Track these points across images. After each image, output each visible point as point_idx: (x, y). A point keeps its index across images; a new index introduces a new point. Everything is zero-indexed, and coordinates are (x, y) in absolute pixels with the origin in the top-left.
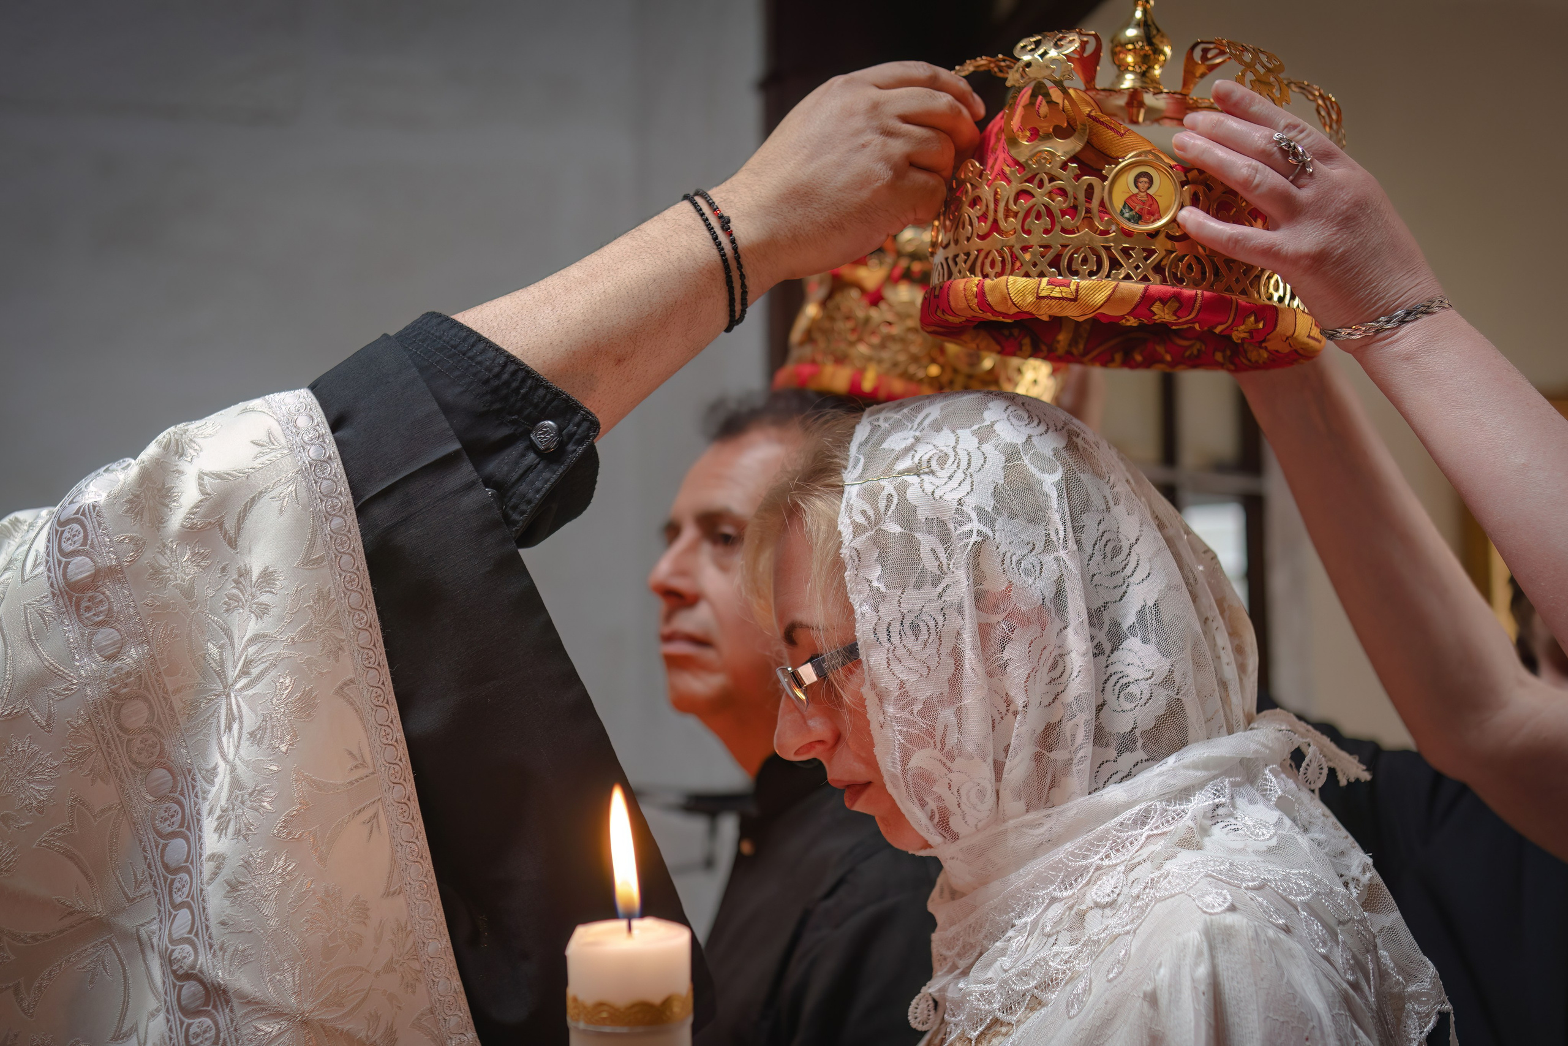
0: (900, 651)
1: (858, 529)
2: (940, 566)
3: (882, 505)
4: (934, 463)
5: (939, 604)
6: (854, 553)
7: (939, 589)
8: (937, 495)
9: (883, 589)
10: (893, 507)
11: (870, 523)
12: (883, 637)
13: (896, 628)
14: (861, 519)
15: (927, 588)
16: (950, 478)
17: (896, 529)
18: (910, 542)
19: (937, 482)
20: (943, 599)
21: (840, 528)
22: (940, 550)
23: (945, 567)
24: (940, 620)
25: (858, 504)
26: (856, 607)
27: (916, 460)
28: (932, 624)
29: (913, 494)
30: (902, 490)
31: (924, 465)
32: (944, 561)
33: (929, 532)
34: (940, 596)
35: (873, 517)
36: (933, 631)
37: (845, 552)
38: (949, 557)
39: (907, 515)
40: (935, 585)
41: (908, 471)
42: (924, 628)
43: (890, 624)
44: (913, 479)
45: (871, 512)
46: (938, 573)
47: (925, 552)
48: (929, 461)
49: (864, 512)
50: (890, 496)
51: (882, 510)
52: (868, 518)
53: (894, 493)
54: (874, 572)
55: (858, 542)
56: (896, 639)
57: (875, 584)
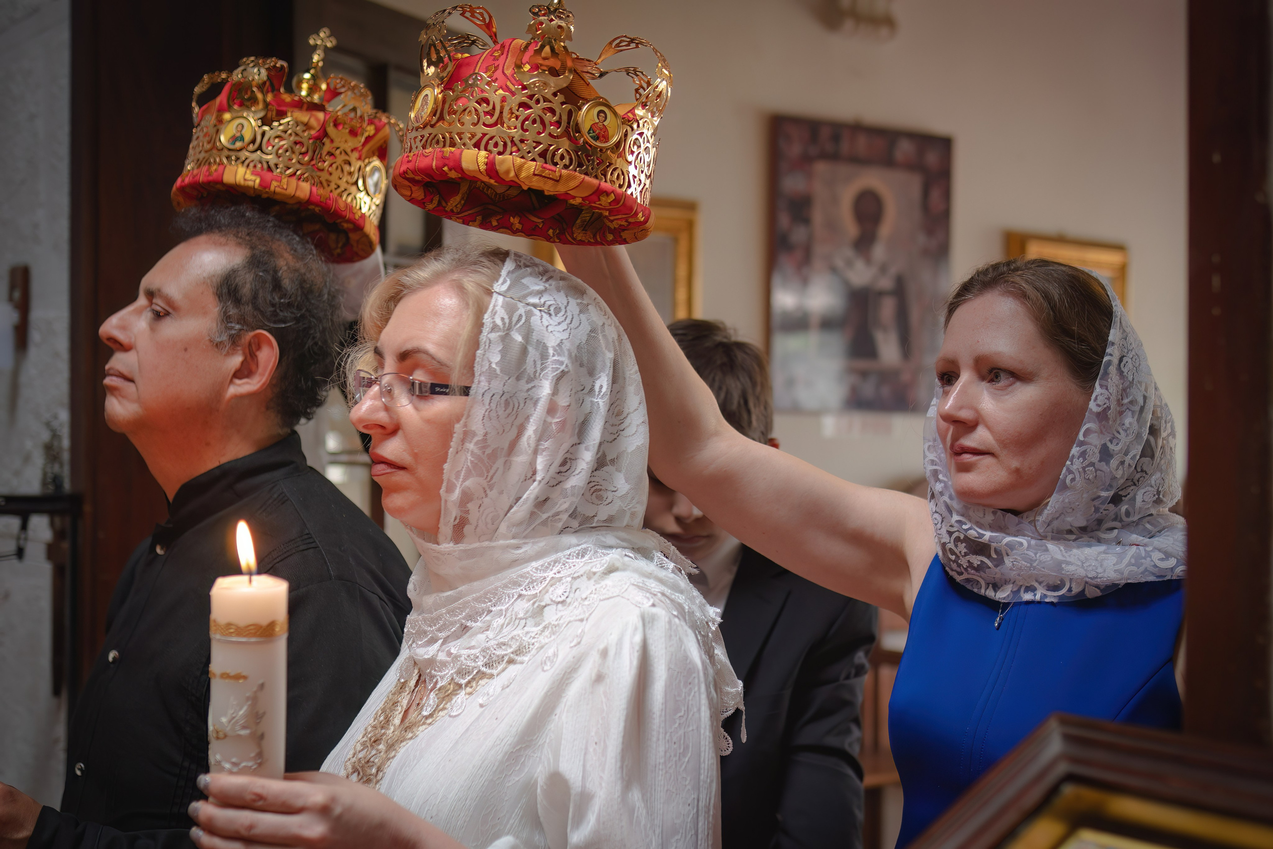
0: (493, 414)
1: (494, 328)
2: (535, 372)
3: (515, 319)
4: (552, 309)
5: (525, 395)
6: (488, 341)
7: (530, 386)
8: (550, 329)
9: (498, 371)
10: (521, 323)
11: (504, 327)
12: (487, 401)
13: (497, 397)
14: (499, 322)
15: (523, 382)
16: (559, 324)
17: (518, 338)
18: (524, 351)
19: (551, 322)
20: (529, 393)
21: (484, 321)
22: (539, 363)
23: (537, 374)
24: (522, 405)
25: (501, 313)
26: (477, 374)
27: (542, 301)
28: (516, 406)
29: (535, 320)
30: (529, 314)
31: (546, 307)
32: (539, 371)
33: (537, 349)
34: (528, 390)
35: (507, 325)
36: (515, 409)
37: (483, 337)
38: (542, 370)
39: (528, 333)
40: (528, 382)
41: (535, 306)
42: (511, 406)
43: (494, 395)
44: (536, 312)
45: (507, 321)
46: (532, 376)
47: (530, 359)
48: (550, 306)
49: (503, 319)
50: (521, 316)
51: (514, 323)
52: (504, 324)
53: (523, 314)
54: (496, 358)
55: (493, 336)
56: (493, 405)
57: (494, 366)
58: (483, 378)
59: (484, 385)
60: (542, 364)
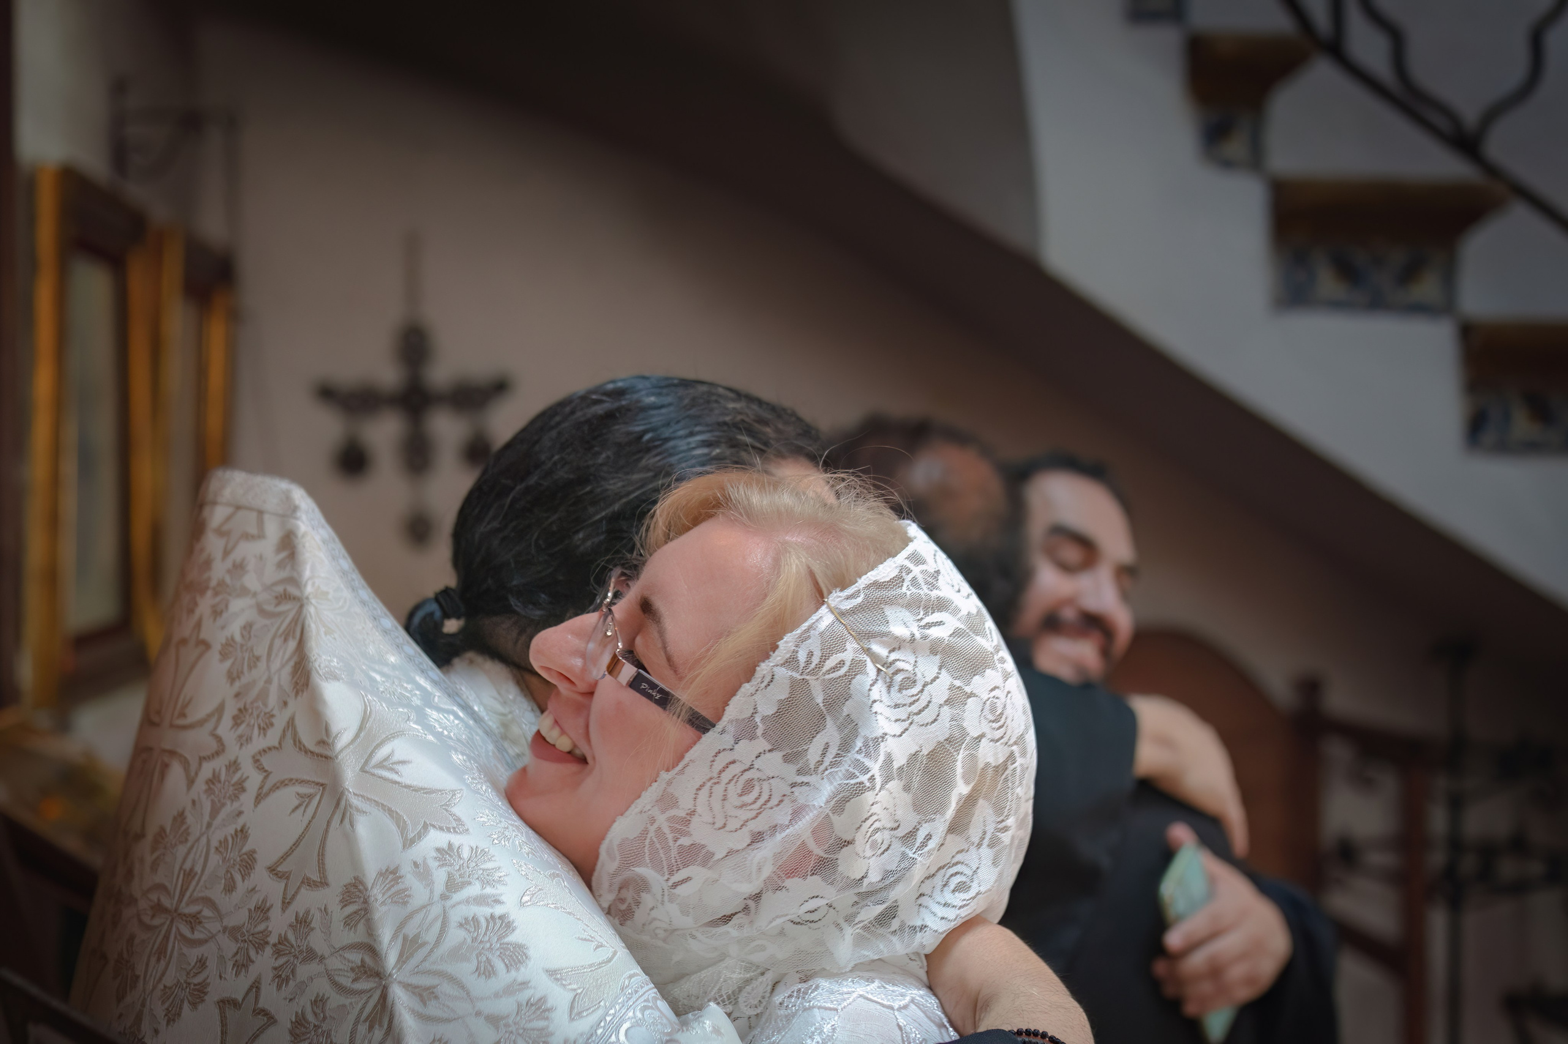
0: (719, 789)
5: (786, 788)
6: (769, 677)
10: (835, 675)
12: (719, 764)
15: (792, 767)
18: (817, 718)
19: (885, 696)
26: (726, 717)
29: (859, 683)
30: (858, 667)
33: (840, 727)
36: (760, 802)
38: (832, 764)
39: (838, 693)
47: (819, 740)
55: (782, 673)
56: (726, 777)
60: (836, 755)
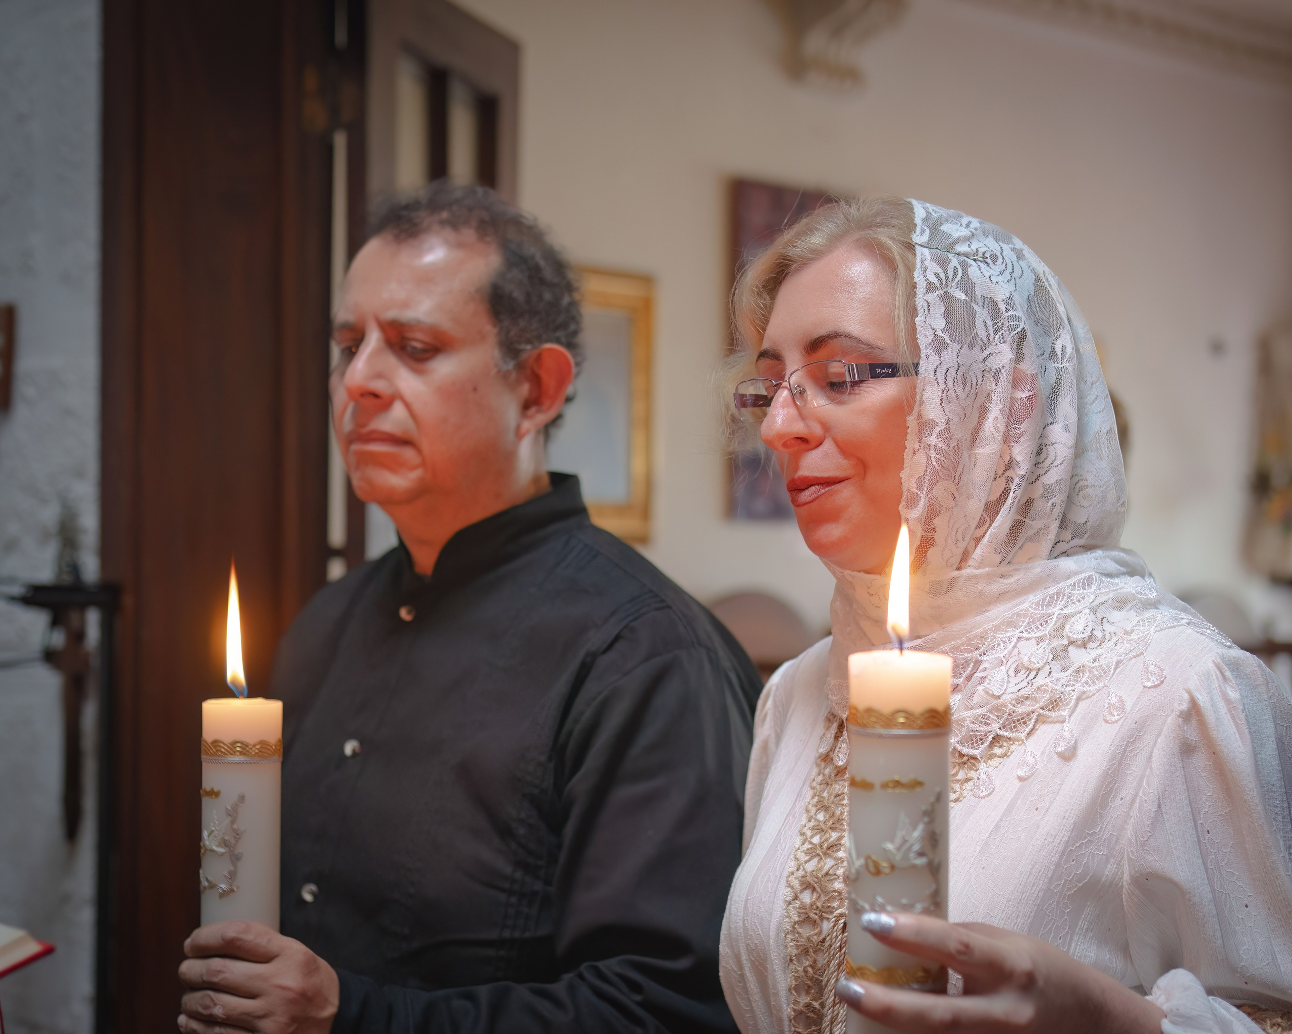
0: (952, 394)
2: (988, 336)
4: (987, 257)
5: (981, 366)
6: (926, 305)
7: (986, 353)
8: (994, 279)
9: (947, 339)
10: (959, 277)
12: (941, 379)
15: (977, 350)
17: (960, 295)
18: (969, 309)
19: (992, 271)
20: (987, 362)
25: (934, 266)
26: (922, 347)
28: (974, 381)
29: (974, 271)
30: (965, 266)
33: (984, 307)
36: (974, 386)
38: (996, 332)
39: (968, 286)
41: (967, 255)
42: (969, 383)
43: (947, 370)
44: (971, 262)
46: (986, 341)
47: (979, 322)
48: (984, 253)
54: (941, 324)
56: (950, 383)
57: (940, 333)
58: (930, 351)
59: (934, 359)
60: (994, 325)
